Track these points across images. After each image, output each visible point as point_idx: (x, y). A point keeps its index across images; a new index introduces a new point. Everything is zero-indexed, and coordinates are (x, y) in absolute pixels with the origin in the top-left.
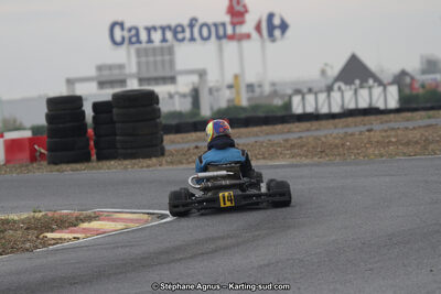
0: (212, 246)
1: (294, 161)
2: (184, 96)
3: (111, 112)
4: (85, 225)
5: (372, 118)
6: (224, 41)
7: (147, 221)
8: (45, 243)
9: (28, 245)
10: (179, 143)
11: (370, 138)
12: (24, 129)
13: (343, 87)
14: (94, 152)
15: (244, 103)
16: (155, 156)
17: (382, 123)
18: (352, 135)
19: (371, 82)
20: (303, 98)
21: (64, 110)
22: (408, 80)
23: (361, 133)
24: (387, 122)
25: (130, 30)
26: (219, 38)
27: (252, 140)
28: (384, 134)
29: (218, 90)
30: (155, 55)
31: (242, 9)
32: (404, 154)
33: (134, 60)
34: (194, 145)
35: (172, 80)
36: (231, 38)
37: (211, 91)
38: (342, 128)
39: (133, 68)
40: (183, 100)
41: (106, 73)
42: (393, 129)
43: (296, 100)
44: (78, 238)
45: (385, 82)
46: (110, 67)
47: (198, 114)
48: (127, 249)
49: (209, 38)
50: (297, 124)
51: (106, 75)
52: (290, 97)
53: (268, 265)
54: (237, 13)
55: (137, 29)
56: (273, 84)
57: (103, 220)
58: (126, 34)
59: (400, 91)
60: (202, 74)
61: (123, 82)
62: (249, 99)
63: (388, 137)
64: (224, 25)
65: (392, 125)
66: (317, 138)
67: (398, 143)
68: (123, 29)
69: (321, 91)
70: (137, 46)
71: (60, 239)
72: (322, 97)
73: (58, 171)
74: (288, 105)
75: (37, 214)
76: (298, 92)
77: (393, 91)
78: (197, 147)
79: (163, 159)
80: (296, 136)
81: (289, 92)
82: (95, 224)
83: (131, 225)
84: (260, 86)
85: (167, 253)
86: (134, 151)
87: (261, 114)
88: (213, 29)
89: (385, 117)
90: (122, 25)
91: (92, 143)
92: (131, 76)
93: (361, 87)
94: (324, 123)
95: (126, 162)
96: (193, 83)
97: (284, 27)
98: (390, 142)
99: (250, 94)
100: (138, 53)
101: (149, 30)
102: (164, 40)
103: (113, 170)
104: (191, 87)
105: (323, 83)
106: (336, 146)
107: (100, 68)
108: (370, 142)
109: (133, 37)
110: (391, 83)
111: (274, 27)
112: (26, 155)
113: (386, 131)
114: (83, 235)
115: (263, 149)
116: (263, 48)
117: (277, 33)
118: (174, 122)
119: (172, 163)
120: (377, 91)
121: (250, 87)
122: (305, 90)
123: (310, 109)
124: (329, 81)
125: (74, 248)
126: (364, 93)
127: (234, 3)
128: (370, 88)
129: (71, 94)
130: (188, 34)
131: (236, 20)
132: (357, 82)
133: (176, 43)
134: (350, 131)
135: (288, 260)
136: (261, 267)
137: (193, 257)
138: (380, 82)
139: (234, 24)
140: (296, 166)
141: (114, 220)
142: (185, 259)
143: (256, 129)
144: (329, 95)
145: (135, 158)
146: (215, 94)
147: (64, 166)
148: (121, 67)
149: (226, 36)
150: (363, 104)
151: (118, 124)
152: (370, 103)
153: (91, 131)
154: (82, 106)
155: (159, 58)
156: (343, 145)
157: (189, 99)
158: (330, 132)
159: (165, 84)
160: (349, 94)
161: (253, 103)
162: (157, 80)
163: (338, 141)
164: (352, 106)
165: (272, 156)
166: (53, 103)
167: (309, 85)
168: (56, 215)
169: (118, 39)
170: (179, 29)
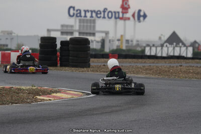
1: (147, 76)
2: (98, 42)
4: (54, 94)
5: (182, 60)
6: (118, 20)
7: (81, 96)
8: (36, 100)
9: (29, 101)
10: (96, 62)
11: (181, 69)
13: (168, 45)
14: (59, 62)
15: (124, 48)
16: (86, 67)
17: (186, 63)
18: (173, 67)
19: (181, 44)
20: (150, 49)
21: (48, 43)
22: (197, 45)
23: (177, 67)
24: (188, 63)
25: (77, 11)
26: (116, 18)
27: (128, 65)
28: (187, 68)
29: (113, 41)
30: (87, 23)
31: (127, 7)
32: (196, 78)
33: (78, 24)
34: (103, 64)
35: (94, 34)
36: (121, 19)
37: (110, 41)
38: (169, 63)
39: (77, 27)
40: (97, 44)
41: (65, 28)
42: (191, 66)
43: (147, 49)
44: (51, 100)
45: (187, 45)
46: (67, 26)
47: (103, 50)
48: (73, 107)
49: (111, 18)
50: (148, 60)
52: (145, 47)
54: (125, 8)
55: (80, 11)
56: (138, 41)
57: (62, 93)
58: (75, 12)
59: (193, 50)
60: (107, 33)
61: (72, 33)
62: (126, 46)
63: (189, 69)
64: (118, 12)
65: (191, 64)
66: (157, 67)
67: (193, 73)
68: (74, 10)
69: (158, 46)
70: (80, 18)
71: (43, 99)
72: (159, 49)
74: (143, 51)
75: (34, 88)
76: (148, 45)
77: (190, 49)
78: (104, 65)
79: (89, 69)
80: (148, 65)
81: (144, 45)
82: (58, 95)
83: (74, 96)
84: (132, 41)
86: (77, 64)
87: (130, 53)
88: (114, 14)
89: (187, 61)
90: (74, 8)
91: (59, 59)
92: (76, 31)
93: (176, 46)
94: (160, 60)
95: (73, 69)
96: (102, 37)
97: (145, 16)
98: (190, 72)
99: (127, 44)
100: (80, 20)
101: (85, 11)
102: (92, 17)
103: (67, 72)
104: (101, 38)
105: (159, 43)
106: (166, 71)
107: (62, 26)
108: (181, 71)
109: (78, 14)
110: (190, 46)
111: (141, 16)
113: (188, 67)
114: (53, 99)
115: (133, 69)
116: (135, 25)
117: (142, 19)
118: (94, 53)
119: (93, 71)
120: (183, 49)
121: (127, 41)
122: (151, 45)
123: (153, 54)
124: (162, 42)
125: (49, 104)
126: (177, 49)
128: (180, 47)
129: (49, 36)
130: (102, 15)
131: (124, 11)
132: (175, 44)
133: (97, 19)
134: (172, 65)
135: (144, 119)
137: (102, 113)
138: (185, 45)
139: (123, 13)
141: (67, 94)
142: (98, 114)
143: (130, 60)
144: (162, 49)
145: (77, 67)
146: (112, 42)
148: (72, 26)
149: (119, 18)
150: (177, 54)
151: (71, 52)
152: (180, 54)
153: (58, 54)
154: (56, 42)
155: (89, 24)
156: (169, 71)
157: (100, 44)
158: (163, 65)
159: (90, 36)
160: (171, 49)
161: (128, 48)
162: (87, 34)
163: (166, 69)
164: (172, 54)
165: (138, 73)
166: (44, 39)
167: (153, 43)
168: (42, 89)
169: (71, 14)
170: (99, 12)
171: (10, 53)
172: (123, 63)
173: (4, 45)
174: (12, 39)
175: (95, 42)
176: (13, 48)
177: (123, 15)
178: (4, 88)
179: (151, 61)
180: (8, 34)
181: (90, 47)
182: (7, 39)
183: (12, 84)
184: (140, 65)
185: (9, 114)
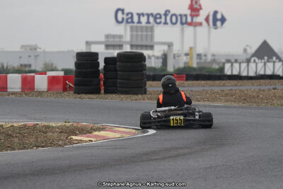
0: (175, 153)
1: (227, 104)
2: (158, 58)
3: (116, 64)
4: (97, 133)
5: (276, 81)
6: (185, 26)
7: (134, 134)
8: (71, 142)
9: (60, 143)
10: (155, 87)
11: (275, 93)
12: (57, 70)
13: (257, 60)
14: (103, 88)
15: (195, 65)
16: (141, 94)
17: (282, 85)
18: (263, 90)
19: (274, 58)
20: (232, 65)
21: (86, 61)
23: (269, 90)
25: (128, 14)
26: (182, 24)
27: (201, 89)
29: (179, 56)
30: (142, 31)
31: (198, 7)
33: (129, 33)
35: (151, 47)
36: (190, 24)
37: (174, 55)
38: (258, 85)
39: (128, 38)
40: (156, 60)
41: (111, 40)
43: (227, 66)
44: (92, 141)
46: (114, 36)
47: (166, 70)
48: (123, 150)
49: (176, 23)
50: (229, 81)
51: (111, 41)
52: (224, 64)
53: (210, 168)
54: (195, 9)
55: (132, 14)
56: (214, 55)
57: (108, 131)
58: (125, 16)
60: (170, 45)
61: (120, 46)
62: (198, 63)
64: (186, 16)
66: (242, 91)
68: (123, 13)
69: (243, 62)
70: (131, 24)
71: (81, 140)
72: (244, 65)
73: (80, 98)
74: (222, 69)
75: (67, 124)
76: (228, 61)
79: (145, 96)
80: (229, 88)
81: (223, 61)
82: (102, 133)
83: (125, 135)
84: (205, 56)
85: (147, 154)
86: (128, 89)
87: (204, 72)
88: (179, 18)
90: (123, 11)
91: (102, 82)
92: (127, 43)
93: (268, 61)
94: (245, 81)
95: (122, 96)
96: (164, 51)
97: (223, 20)
99: (199, 61)
100: (132, 28)
101: (139, 15)
102: (148, 22)
103: (115, 100)
104: (162, 53)
105: (244, 57)
106: (254, 97)
107: (107, 36)
108: (275, 97)
109: (129, 19)
111: (217, 20)
112: (60, 87)
114: (95, 139)
115: (208, 95)
116: (209, 32)
117: (219, 23)
118: (152, 74)
119: (151, 99)
120: (278, 65)
121: (199, 56)
123: (235, 72)
124: (248, 56)
125: (89, 147)
126: (270, 65)
127: (194, 3)
128: (274, 62)
129: (88, 51)
130: (163, 20)
131: (193, 13)
132: (266, 58)
133: (156, 25)
134: (262, 88)
135: (223, 165)
136: (206, 168)
137: (164, 159)
138: (280, 60)
139: (192, 16)
140: (228, 107)
141: (115, 132)
143: (203, 82)
144: (248, 65)
145: (128, 94)
146: (177, 58)
147: (84, 96)
148: (121, 37)
149: (186, 23)
150: (269, 72)
151: (119, 73)
152: (274, 72)
153: (102, 75)
154: (98, 59)
155: (144, 33)
156: (258, 96)
157: (161, 60)
158: (249, 88)
159: (146, 49)
160: (260, 65)
161: (200, 66)
162: (142, 47)
163: (255, 94)
164: (262, 73)
165: (214, 100)
166: (80, 56)
167: (236, 58)
168: (79, 126)
169: (120, 19)
170: (158, 16)
171: (34, 76)
172: (192, 86)
173: (26, 66)
174: (36, 56)
175: (153, 58)
176: (39, 69)
177: (192, 20)
178: (25, 125)
179: (233, 82)
180: (31, 49)
181: (145, 65)
182: (29, 56)
183: (37, 120)
184: (216, 89)
185: (33, 162)
